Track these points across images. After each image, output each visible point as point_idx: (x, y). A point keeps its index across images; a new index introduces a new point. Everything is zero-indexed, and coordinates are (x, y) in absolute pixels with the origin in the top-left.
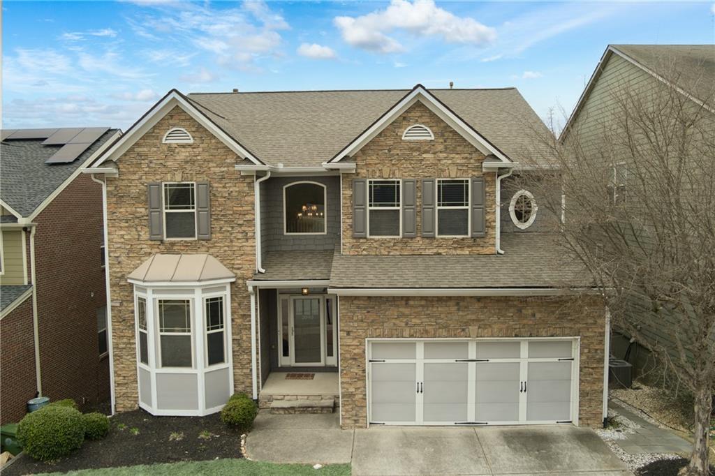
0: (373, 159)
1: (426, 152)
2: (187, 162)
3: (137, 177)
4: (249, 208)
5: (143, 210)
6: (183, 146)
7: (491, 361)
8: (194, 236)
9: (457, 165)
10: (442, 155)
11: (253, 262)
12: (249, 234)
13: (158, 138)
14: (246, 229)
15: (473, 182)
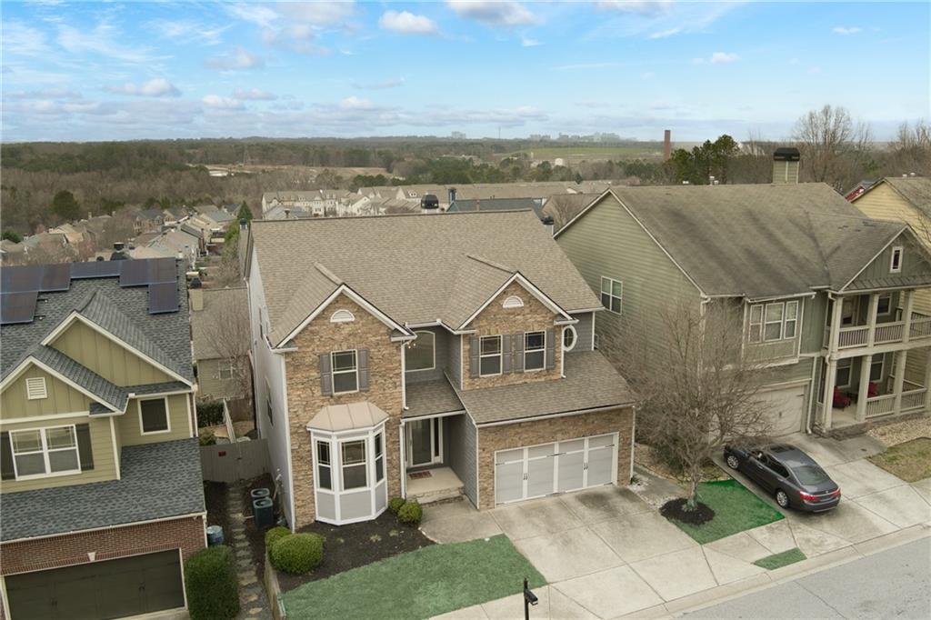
0: (484, 323)
1: (518, 315)
2: (350, 335)
3: (311, 349)
4: (397, 365)
5: (315, 374)
6: (347, 323)
7: (568, 453)
8: (356, 389)
9: (538, 322)
10: (529, 316)
11: (400, 402)
12: (398, 384)
13: (328, 318)
14: (396, 380)
15: (548, 333)
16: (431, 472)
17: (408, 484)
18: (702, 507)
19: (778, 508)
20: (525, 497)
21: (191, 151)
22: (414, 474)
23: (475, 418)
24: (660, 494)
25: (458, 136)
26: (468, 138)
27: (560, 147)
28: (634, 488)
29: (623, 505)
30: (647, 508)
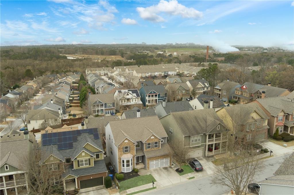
0: (148, 141)
1: (153, 139)
2: (127, 144)
3: (122, 146)
5: (122, 150)
7: (161, 161)
8: (128, 152)
9: (157, 140)
10: (155, 139)
11: (135, 153)
12: (134, 150)
13: (124, 142)
15: (158, 142)
16: (139, 163)
17: (136, 166)
18: (182, 169)
19: (193, 170)
20: (154, 168)
21: (61, 50)
22: (137, 164)
23: (146, 156)
24: (176, 167)
25: (144, 44)
26: (147, 44)
27: (175, 48)
28: (172, 166)
29: (170, 169)
30: (173, 170)
